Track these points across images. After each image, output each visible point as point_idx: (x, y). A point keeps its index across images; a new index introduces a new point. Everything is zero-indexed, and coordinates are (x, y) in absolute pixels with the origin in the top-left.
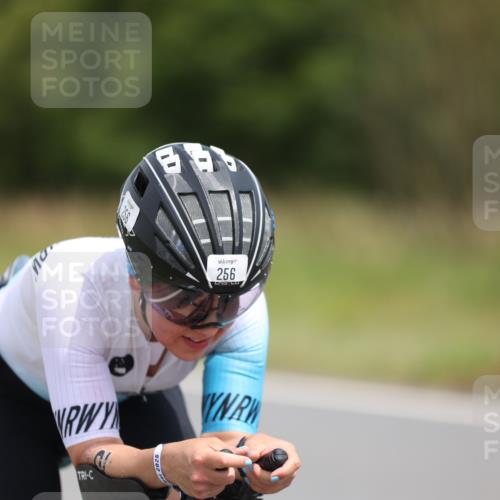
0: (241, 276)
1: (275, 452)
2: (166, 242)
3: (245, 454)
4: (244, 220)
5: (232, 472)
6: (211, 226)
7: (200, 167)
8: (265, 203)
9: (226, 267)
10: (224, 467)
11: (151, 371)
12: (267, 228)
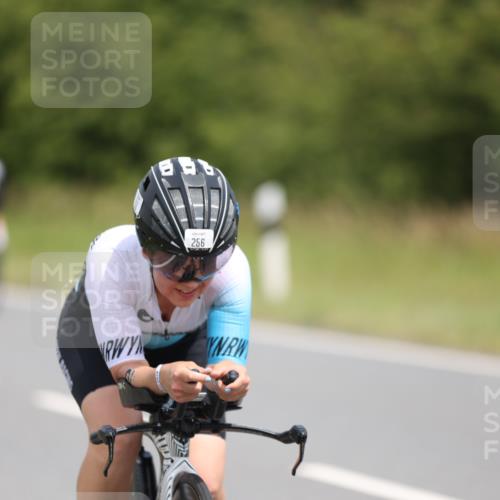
0: (209, 244)
1: (230, 373)
2: (158, 221)
3: (208, 374)
4: (213, 206)
5: (199, 386)
6: (188, 210)
7: (186, 172)
8: (230, 196)
9: (198, 238)
10: (194, 382)
11: (166, 318)
12: (231, 213)
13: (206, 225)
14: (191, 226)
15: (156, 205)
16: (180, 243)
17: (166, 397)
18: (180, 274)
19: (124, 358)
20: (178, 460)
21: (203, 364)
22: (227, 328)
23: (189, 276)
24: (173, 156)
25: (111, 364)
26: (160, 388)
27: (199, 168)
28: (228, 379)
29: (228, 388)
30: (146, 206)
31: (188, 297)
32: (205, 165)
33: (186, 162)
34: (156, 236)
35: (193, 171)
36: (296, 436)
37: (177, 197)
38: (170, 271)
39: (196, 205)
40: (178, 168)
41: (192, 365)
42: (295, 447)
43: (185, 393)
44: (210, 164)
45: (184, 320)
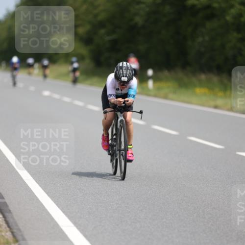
2: (117, 75)
6: (123, 73)
7: (124, 66)
8: (132, 71)
9: (124, 79)
10: (121, 102)
12: (131, 74)
13: (126, 76)
14: (123, 76)
15: (117, 72)
19: (112, 98)
21: (123, 98)
22: (132, 92)
23: (123, 85)
25: (109, 98)
26: (115, 103)
28: (127, 101)
29: (127, 103)
31: (123, 88)
32: (128, 64)
36: (141, 112)
37: (121, 71)
38: (120, 83)
42: (141, 114)
43: (120, 104)
45: (124, 92)
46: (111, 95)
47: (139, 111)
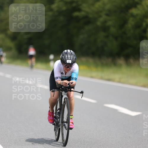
5: (68, 84)
6: (68, 57)
7: (68, 52)
8: (75, 56)
10: (67, 83)
11: (66, 74)
12: (75, 58)
15: (63, 56)
16: (66, 62)
17: (63, 86)
18: (67, 67)
19: (58, 80)
20: (65, 96)
24: (67, 49)
25: (56, 80)
26: (62, 84)
27: (70, 51)
28: (72, 83)
29: (72, 84)
30: (62, 56)
32: (72, 51)
33: (69, 51)
34: (63, 61)
35: (69, 52)
36: (82, 92)
39: (69, 56)
40: (67, 51)
41: (67, 81)
43: (66, 85)
44: (73, 51)
46: (57, 78)
47: (80, 91)
